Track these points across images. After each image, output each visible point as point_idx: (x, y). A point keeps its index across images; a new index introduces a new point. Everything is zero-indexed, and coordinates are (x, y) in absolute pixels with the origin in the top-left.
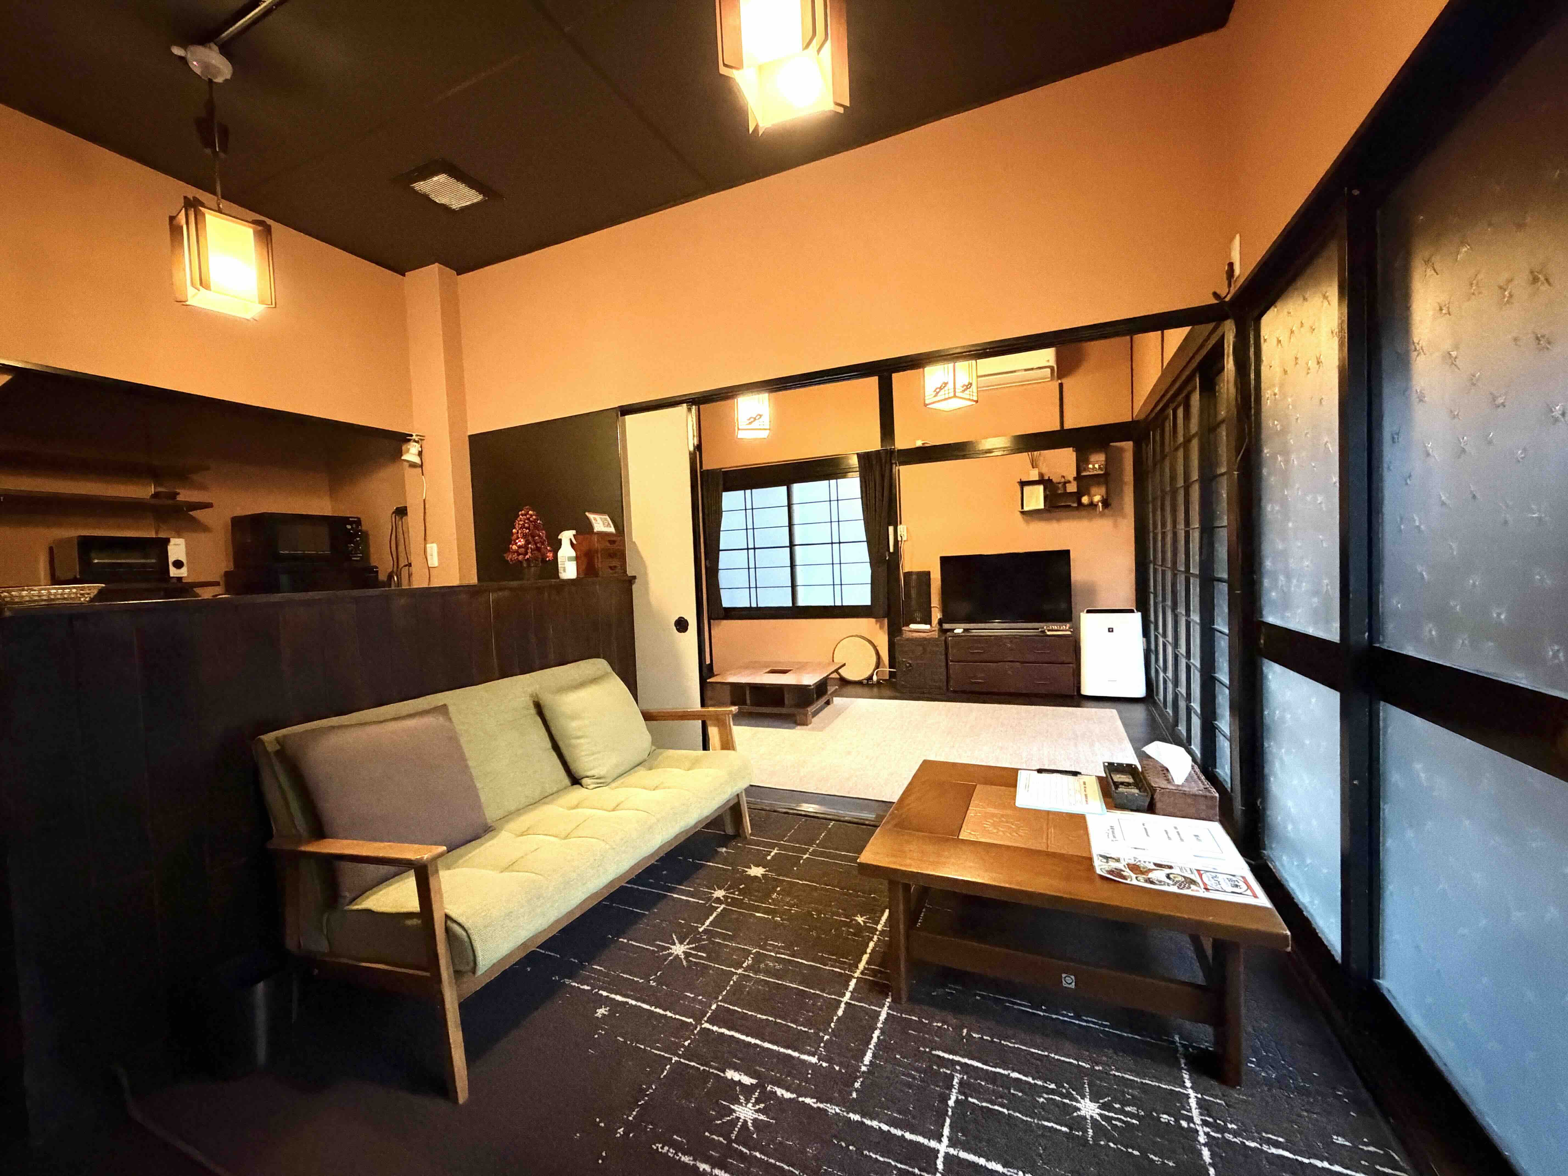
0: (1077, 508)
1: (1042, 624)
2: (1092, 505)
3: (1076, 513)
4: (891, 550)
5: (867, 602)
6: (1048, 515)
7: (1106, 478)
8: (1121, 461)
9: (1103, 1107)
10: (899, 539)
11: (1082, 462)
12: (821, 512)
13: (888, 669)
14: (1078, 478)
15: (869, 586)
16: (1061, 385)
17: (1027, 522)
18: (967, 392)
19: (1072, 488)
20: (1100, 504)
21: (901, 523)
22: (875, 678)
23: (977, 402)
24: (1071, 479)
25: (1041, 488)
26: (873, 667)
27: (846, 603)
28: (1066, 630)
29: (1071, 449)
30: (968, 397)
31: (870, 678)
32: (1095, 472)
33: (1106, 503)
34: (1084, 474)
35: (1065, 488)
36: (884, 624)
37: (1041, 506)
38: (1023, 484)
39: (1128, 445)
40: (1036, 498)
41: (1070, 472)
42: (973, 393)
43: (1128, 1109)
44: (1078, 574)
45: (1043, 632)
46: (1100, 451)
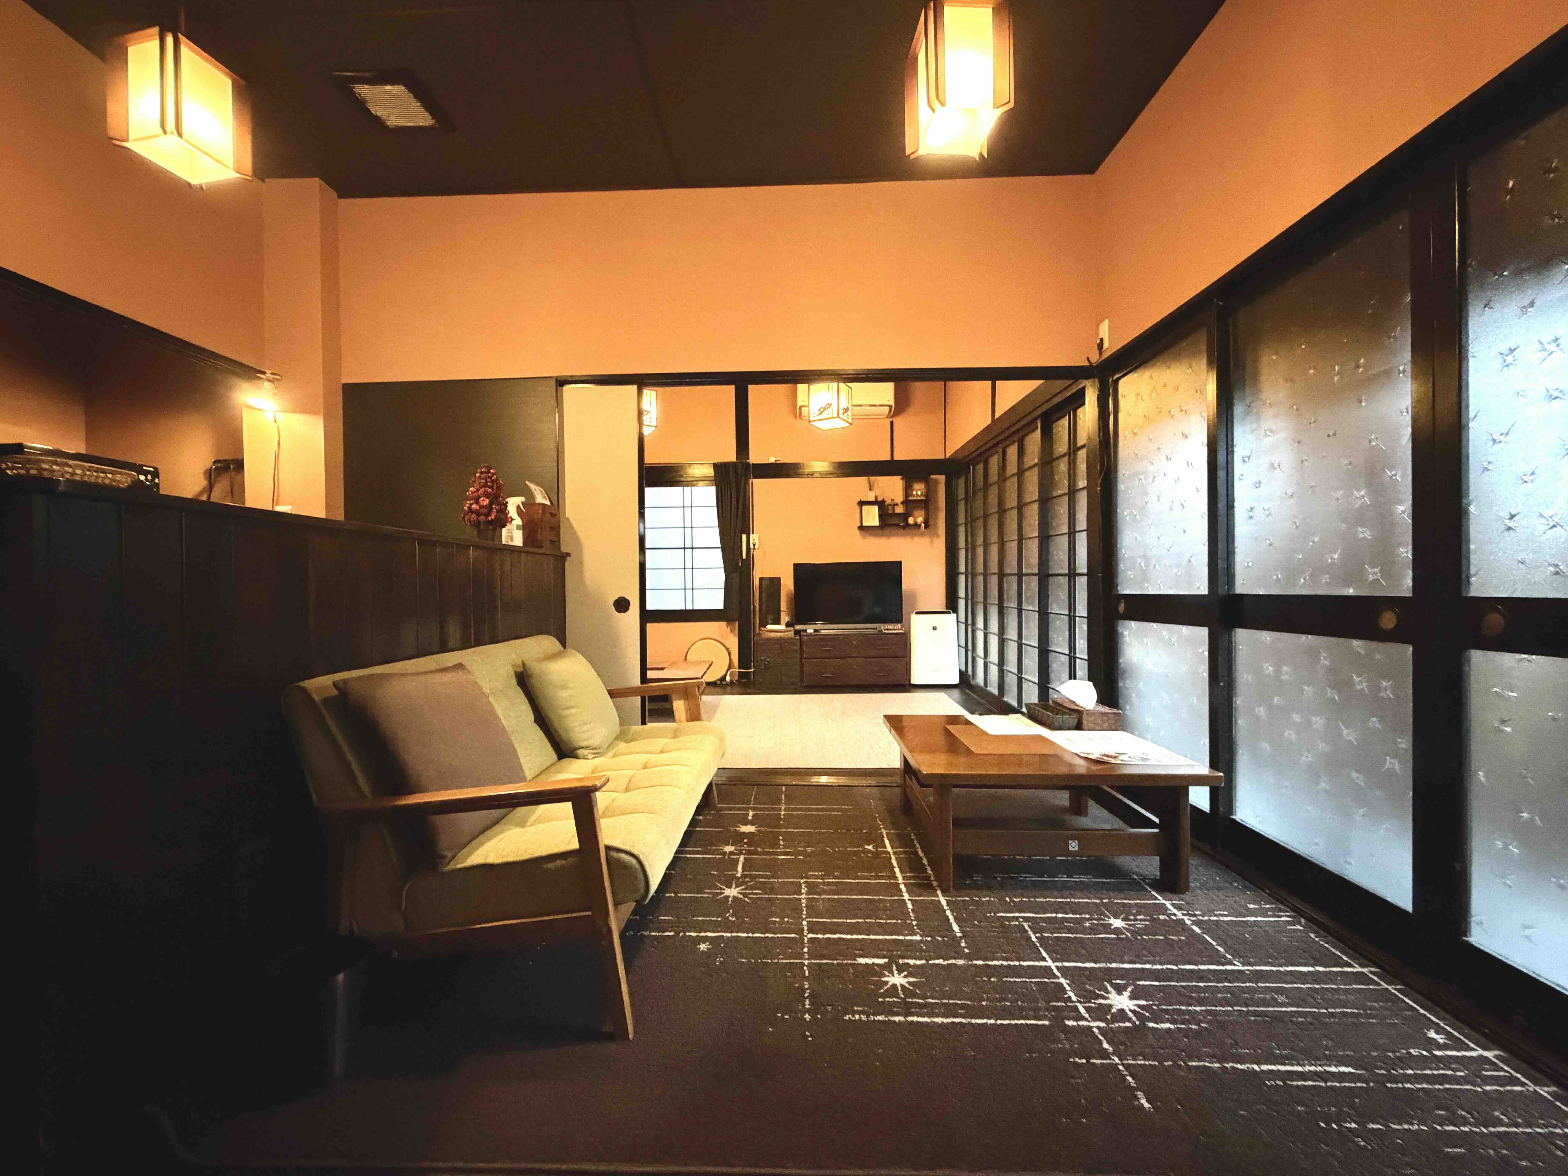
0: (904, 528)
1: (879, 625)
2: (916, 526)
3: (901, 531)
4: (744, 557)
5: (720, 606)
6: (880, 532)
7: (926, 504)
8: (936, 491)
9: (1123, 920)
10: (752, 546)
11: (908, 489)
12: (675, 517)
13: (737, 670)
14: (906, 502)
15: (723, 591)
16: (892, 423)
17: (864, 537)
18: (845, 415)
19: (899, 510)
20: (923, 525)
21: (753, 533)
22: (728, 678)
23: (851, 424)
24: (899, 503)
25: (876, 508)
26: (726, 668)
27: (697, 607)
28: (899, 629)
29: (900, 477)
30: (845, 419)
31: (723, 678)
32: (919, 498)
33: (926, 523)
34: (911, 498)
35: (894, 509)
36: (734, 627)
37: (877, 523)
38: (862, 503)
39: (942, 478)
40: (872, 516)
41: (899, 498)
42: (848, 416)
43: (1139, 917)
44: (907, 583)
45: (881, 631)
46: (920, 482)
